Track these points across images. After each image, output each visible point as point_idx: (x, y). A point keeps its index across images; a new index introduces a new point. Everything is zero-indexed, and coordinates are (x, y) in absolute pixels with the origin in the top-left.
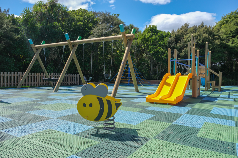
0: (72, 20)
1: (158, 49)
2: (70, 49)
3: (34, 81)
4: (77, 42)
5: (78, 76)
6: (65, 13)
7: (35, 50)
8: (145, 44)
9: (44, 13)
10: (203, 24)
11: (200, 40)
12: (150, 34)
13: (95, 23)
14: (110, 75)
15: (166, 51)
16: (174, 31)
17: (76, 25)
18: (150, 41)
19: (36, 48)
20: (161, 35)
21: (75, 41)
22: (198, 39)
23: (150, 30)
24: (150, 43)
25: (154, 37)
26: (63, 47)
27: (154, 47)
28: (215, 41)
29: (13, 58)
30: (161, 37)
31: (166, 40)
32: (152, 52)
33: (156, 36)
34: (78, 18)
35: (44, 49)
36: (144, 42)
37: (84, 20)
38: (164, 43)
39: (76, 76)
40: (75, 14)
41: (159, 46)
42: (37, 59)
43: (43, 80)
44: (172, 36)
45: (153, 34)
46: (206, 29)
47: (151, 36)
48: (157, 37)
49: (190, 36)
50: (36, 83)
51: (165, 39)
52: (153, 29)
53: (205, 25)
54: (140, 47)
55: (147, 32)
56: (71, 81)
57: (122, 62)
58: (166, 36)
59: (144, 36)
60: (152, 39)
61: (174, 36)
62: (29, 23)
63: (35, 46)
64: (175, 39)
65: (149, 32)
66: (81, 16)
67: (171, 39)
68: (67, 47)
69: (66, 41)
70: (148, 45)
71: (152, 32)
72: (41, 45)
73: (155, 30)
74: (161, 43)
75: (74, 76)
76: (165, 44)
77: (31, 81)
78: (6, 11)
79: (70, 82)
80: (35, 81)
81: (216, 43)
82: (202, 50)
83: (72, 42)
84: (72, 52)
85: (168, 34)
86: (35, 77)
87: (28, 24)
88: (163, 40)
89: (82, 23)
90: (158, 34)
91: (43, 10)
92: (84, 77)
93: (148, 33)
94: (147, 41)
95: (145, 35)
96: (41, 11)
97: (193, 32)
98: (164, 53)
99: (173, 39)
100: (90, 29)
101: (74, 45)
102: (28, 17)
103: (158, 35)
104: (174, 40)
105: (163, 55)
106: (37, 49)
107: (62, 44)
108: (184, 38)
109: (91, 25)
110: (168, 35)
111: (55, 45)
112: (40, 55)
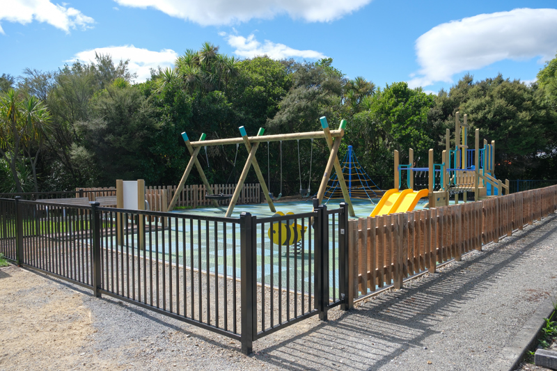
0: (245, 83)
1: (408, 131)
2: (248, 149)
3: (189, 199)
4: (258, 140)
5: (257, 186)
6: (231, 70)
7: (190, 150)
8: (383, 120)
9: (196, 76)
10: (500, 76)
11: (489, 112)
12: (393, 100)
13: (287, 87)
14: (309, 190)
15: (423, 135)
16: (445, 90)
17: (252, 91)
18: (394, 115)
19: (193, 145)
20: (415, 101)
21: (254, 138)
22: (486, 111)
23: (394, 93)
24: (393, 119)
25: (400, 107)
26: (235, 145)
27: (402, 126)
28: (519, 113)
29: (152, 160)
30: (415, 106)
31: (425, 112)
32: (397, 136)
33: (405, 103)
34: (256, 79)
35: (205, 148)
36: (383, 116)
37: (267, 82)
38: (420, 119)
39: (254, 187)
40: (249, 69)
41: (411, 124)
42: (194, 165)
43: (207, 198)
44: (437, 103)
45: (399, 99)
46: (505, 89)
47: (396, 105)
48: (407, 105)
49: (470, 104)
50: (192, 202)
51: (422, 109)
52: (400, 91)
53: (504, 78)
54: (374, 124)
55: (388, 95)
56: (246, 196)
57: (325, 174)
58: (425, 104)
59: (381, 104)
60: (396, 111)
61: (441, 103)
62: (175, 99)
63: (191, 143)
64: (443, 109)
65: (392, 96)
66: (261, 74)
67: (434, 111)
68: (242, 145)
69: (240, 136)
70: (389, 124)
71: (397, 97)
72: (199, 142)
73: (402, 91)
74: (415, 119)
75: (251, 187)
76: (423, 120)
77: (185, 200)
78: (123, 63)
79: (245, 198)
80: (191, 199)
81: (520, 117)
82: (492, 132)
83: (250, 138)
84: (250, 154)
85: (430, 99)
86: (191, 192)
87: (173, 101)
88: (420, 111)
89: (262, 89)
90: (410, 100)
91: (195, 71)
92: (270, 193)
93: (389, 99)
94: (388, 114)
95: (384, 103)
96: (192, 74)
97: (478, 96)
98: (420, 139)
99: (438, 110)
100: (278, 98)
101: (253, 143)
102: (173, 88)
103: (409, 102)
104: (441, 112)
105: (418, 142)
106: (194, 147)
107: (235, 141)
108: (460, 108)
109: (278, 90)
110: (429, 101)
111: (223, 142)
112: (199, 157)
